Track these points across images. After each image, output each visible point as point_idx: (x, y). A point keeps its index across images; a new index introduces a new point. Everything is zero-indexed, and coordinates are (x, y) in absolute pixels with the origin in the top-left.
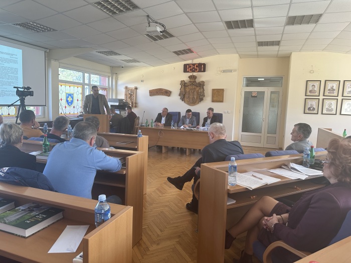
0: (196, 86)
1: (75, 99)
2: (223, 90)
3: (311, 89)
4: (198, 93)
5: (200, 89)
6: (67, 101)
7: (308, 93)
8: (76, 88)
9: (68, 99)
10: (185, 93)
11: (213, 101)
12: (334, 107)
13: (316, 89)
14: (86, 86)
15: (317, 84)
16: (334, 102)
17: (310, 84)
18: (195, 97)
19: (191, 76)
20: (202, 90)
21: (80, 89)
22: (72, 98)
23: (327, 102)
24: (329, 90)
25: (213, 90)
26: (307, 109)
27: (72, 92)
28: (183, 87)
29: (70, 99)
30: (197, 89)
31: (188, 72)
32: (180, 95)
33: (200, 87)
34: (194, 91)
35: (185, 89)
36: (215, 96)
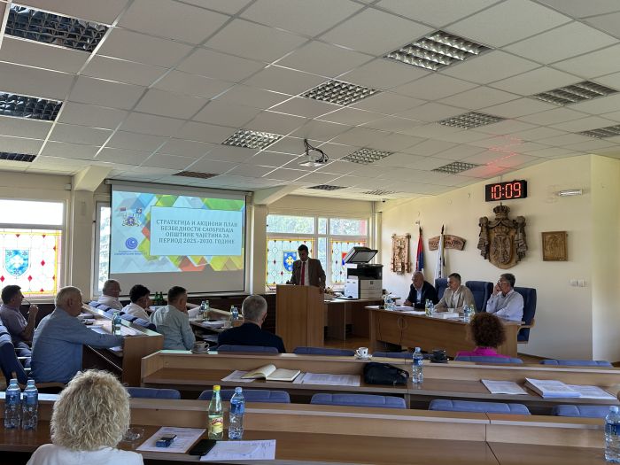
0: (509, 227)
2: (564, 235)
4: (512, 241)
5: (516, 233)
6: (285, 264)
9: (287, 261)
10: (490, 242)
11: (545, 259)
14: (319, 239)
18: (508, 249)
19: (498, 207)
20: (520, 235)
25: (544, 234)
28: (485, 230)
29: (290, 262)
30: (511, 233)
31: (494, 200)
32: (479, 247)
33: (517, 229)
34: (505, 239)
35: (488, 234)
36: (548, 247)
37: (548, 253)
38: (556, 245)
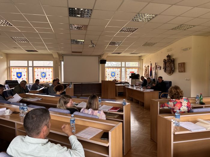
0: (170, 62)
1: (116, 74)
5: (172, 64)
6: (112, 75)
8: (117, 69)
9: (112, 74)
10: (166, 67)
14: (122, 68)
21: (119, 70)
22: (115, 74)
27: (114, 71)
29: (113, 74)
32: (163, 68)
34: (169, 66)
35: (166, 64)
36: (180, 68)
38: (182, 67)
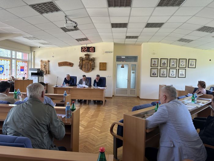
1: (5, 69)
2: (106, 63)
3: (153, 63)
4: (90, 65)
7: (152, 66)
10: (83, 64)
11: (100, 70)
12: (165, 73)
13: (156, 63)
15: (156, 60)
16: (165, 70)
17: (153, 60)
18: (89, 67)
19: (86, 54)
20: (93, 63)
21: (9, 62)
22: (3, 68)
23: (162, 70)
24: (163, 64)
25: (100, 63)
26: (152, 74)
27: (3, 64)
28: (81, 61)
30: (90, 62)
31: (84, 52)
32: (79, 66)
33: (92, 61)
34: (88, 64)
36: (101, 67)
37: (101, 68)
38: (104, 66)
